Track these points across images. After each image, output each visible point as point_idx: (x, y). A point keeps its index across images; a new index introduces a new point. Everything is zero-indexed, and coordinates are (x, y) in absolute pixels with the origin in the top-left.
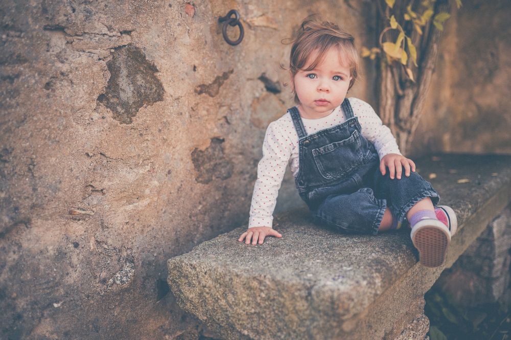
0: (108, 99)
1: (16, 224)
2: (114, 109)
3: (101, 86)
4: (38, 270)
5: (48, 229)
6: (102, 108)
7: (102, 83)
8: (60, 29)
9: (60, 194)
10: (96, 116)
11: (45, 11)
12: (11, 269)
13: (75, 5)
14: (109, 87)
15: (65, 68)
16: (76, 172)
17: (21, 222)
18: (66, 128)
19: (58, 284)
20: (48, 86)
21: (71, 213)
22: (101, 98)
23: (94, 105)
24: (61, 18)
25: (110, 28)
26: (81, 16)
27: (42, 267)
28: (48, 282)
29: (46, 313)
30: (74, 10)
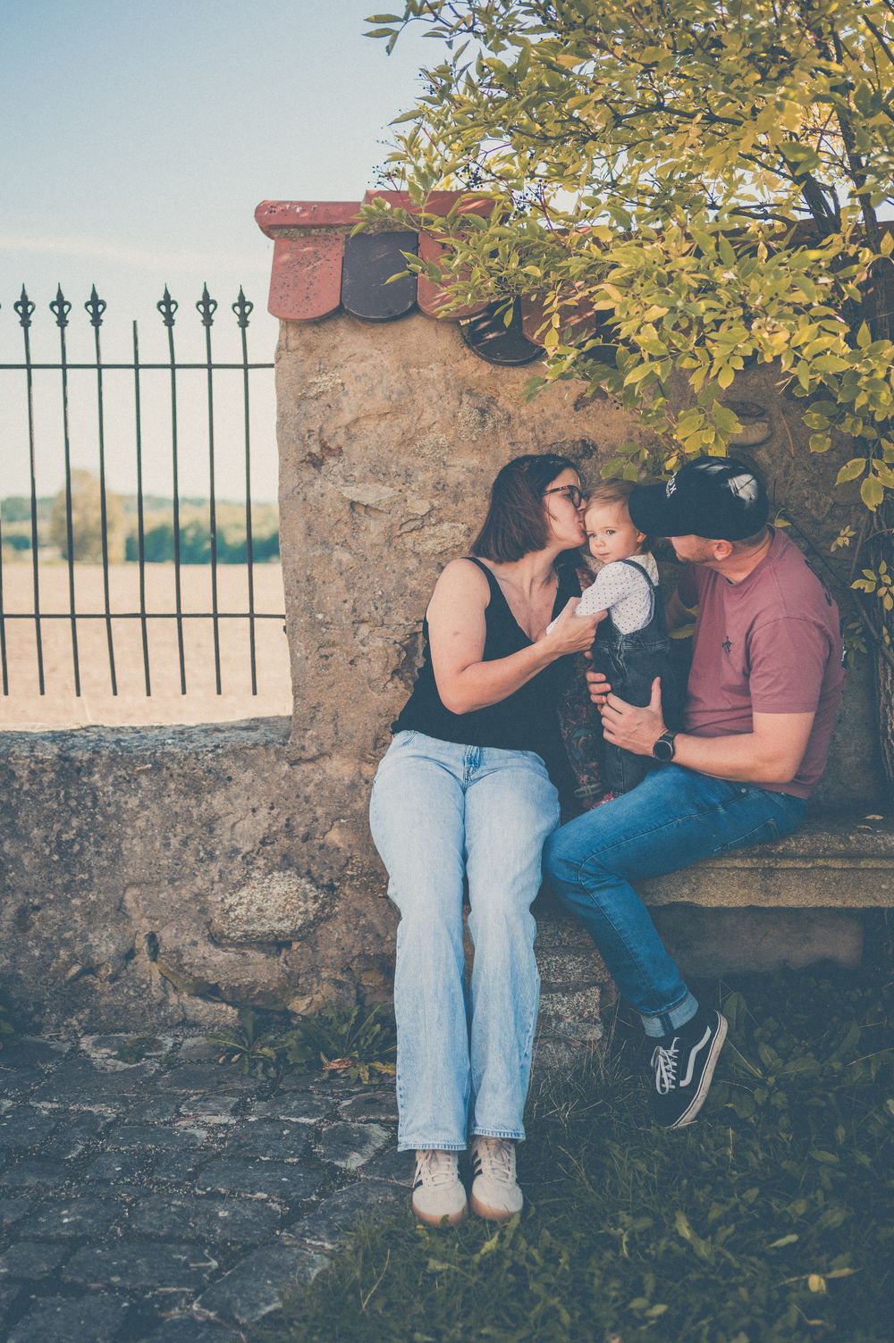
0: (403, 674)
1: (322, 755)
2: (406, 682)
3: (394, 663)
4: (334, 792)
5: (344, 764)
6: (396, 679)
7: (394, 662)
8: (363, 622)
9: (355, 740)
10: (390, 685)
11: (354, 610)
12: (316, 785)
13: (378, 605)
14: (403, 664)
15: (365, 650)
16: (369, 726)
17: (325, 754)
18: (363, 692)
19: (348, 806)
20: (352, 662)
21: (362, 756)
22: (395, 672)
23: (389, 677)
24: (366, 615)
25: (407, 619)
26: (381, 613)
27: (337, 790)
28: (340, 802)
29: (336, 824)
30: (377, 608)
